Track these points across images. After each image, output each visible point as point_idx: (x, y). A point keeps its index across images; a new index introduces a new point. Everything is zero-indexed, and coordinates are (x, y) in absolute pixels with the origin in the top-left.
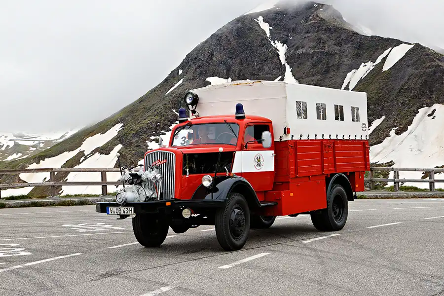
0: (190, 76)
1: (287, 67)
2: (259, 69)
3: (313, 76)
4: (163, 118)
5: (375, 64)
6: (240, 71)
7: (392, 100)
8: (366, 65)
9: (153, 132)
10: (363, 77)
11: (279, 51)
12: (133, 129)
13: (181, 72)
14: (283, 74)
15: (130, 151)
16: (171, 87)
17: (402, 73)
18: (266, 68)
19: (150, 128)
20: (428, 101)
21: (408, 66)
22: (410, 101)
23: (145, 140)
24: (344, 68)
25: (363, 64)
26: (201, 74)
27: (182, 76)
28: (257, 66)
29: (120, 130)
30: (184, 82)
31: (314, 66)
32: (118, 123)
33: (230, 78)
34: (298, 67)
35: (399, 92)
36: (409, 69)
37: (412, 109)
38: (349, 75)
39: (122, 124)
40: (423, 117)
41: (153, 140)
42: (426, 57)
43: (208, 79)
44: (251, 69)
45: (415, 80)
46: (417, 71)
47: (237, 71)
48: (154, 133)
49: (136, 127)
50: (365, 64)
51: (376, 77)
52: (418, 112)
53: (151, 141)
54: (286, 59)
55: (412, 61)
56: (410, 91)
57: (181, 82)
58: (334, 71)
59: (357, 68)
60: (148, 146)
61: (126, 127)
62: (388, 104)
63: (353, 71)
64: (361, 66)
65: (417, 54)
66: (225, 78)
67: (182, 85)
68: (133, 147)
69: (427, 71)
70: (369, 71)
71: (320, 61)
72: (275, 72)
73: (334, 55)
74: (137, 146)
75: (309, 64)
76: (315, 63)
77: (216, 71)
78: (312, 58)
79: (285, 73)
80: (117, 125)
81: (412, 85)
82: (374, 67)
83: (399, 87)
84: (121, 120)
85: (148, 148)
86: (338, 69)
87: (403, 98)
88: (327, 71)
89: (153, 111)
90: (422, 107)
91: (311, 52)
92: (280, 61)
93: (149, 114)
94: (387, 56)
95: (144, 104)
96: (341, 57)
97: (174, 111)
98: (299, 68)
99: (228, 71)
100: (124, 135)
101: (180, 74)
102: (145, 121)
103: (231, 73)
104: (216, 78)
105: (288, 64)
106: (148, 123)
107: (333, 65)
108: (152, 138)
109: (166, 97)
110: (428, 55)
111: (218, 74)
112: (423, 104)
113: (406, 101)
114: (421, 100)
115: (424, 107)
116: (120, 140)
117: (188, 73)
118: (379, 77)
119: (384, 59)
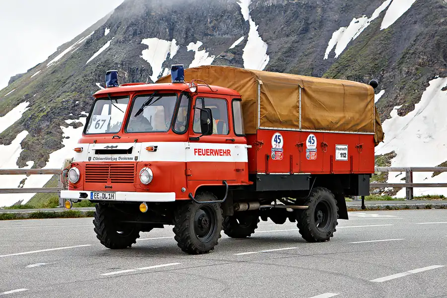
0: (120, 36)
1: (252, 24)
2: (214, 28)
3: (288, 36)
4: (83, 95)
5: (370, 20)
6: (188, 30)
7: (393, 69)
8: (358, 22)
9: (69, 113)
10: (354, 38)
11: (240, 2)
12: (41, 111)
13: (107, 31)
14: (246, 34)
15: (38, 140)
16: (94, 53)
17: (407, 31)
18: (223, 26)
19: (65, 109)
20: (442, 70)
21: (415, 23)
22: (417, 69)
23: (59, 125)
24: (329, 25)
25: (354, 20)
26: (135, 34)
27: (109, 37)
28: (210, 23)
29: (25, 111)
30: (111, 46)
31: (288, 23)
32: (23, 101)
33: (174, 41)
34: (267, 24)
35: (403, 58)
36: (417, 27)
37: (420, 81)
38: (335, 35)
39: (28, 103)
40: (435, 91)
41: (70, 125)
42: (440, 10)
43: (145, 41)
44: (202, 26)
45: (424, 41)
46: (427, 29)
47: (184, 30)
48: (71, 114)
49: (47, 108)
50: (358, 20)
51: (372, 37)
52: (429, 85)
53: (67, 126)
54: (250, 14)
55: (421, 16)
56: (417, 56)
57: (107, 45)
58: (315, 29)
59: (347, 25)
60: (63, 133)
61: (34, 106)
62: (388, 74)
63: (341, 29)
64: (352, 23)
65: (427, 7)
66: (167, 40)
67: (109, 49)
68: (42, 134)
69: (440, 28)
70: (363, 29)
71: (296, 15)
72: (236, 31)
73: (315, 8)
74: (48, 133)
75: (281, 19)
76: (290, 19)
77: (155, 30)
78: (285, 11)
79: (248, 32)
80: (20, 104)
81: (421, 48)
82: (369, 24)
83: (403, 51)
84: (27, 98)
85: (63, 135)
86: (320, 27)
87: (409, 65)
88: (306, 30)
89: (70, 85)
90: (434, 78)
91: (284, 4)
92: (242, 16)
93: (65, 88)
94: (387, 8)
95: (59, 75)
96: (324, 10)
97: (98, 84)
98: (268, 26)
99: (172, 30)
100: (30, 118)
101: (106, 34)
102: (59, 99)
103: (175, 33)
104: (155, 39)
105: (253, 20)
106: (64, 102)
107: (315, 22)
108: (69, 121)
109: (87, 65)
110: (441, 7)
111: (158, 35)
112: (435, 75)
113: (412, 70)
114: (432, 69)
115: (437, 78)
116: (25, 125)
117: (118, 32)
118: (376, 37)
119: (383, 13)
